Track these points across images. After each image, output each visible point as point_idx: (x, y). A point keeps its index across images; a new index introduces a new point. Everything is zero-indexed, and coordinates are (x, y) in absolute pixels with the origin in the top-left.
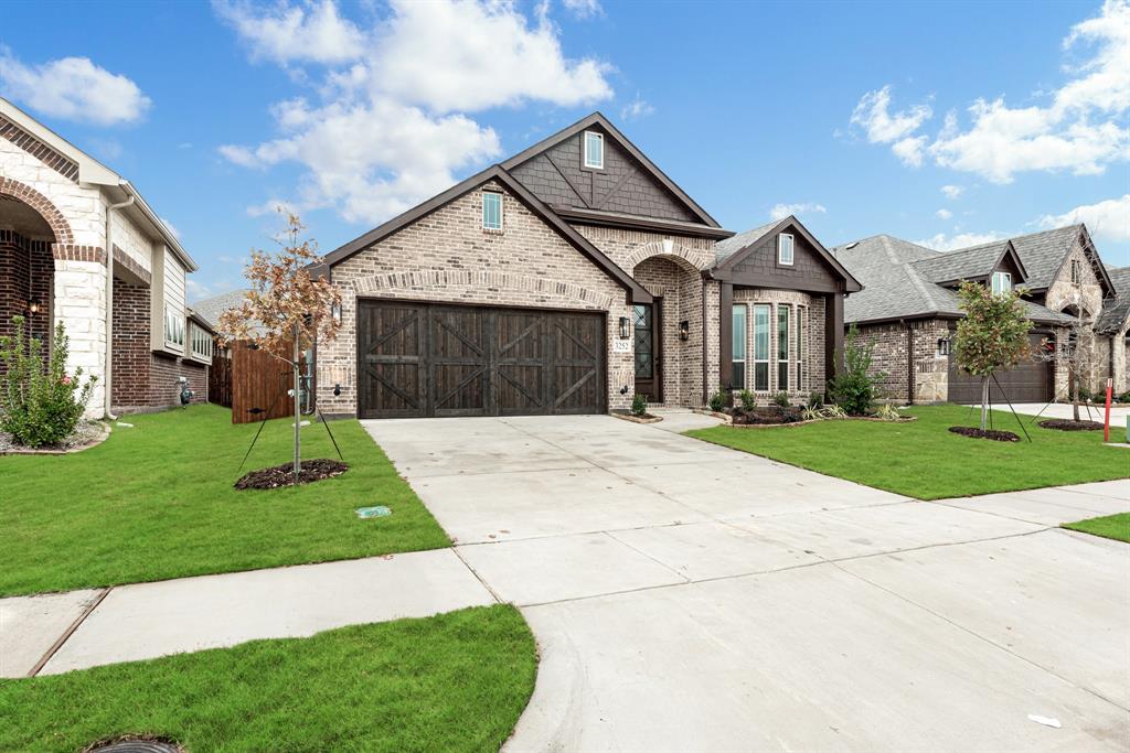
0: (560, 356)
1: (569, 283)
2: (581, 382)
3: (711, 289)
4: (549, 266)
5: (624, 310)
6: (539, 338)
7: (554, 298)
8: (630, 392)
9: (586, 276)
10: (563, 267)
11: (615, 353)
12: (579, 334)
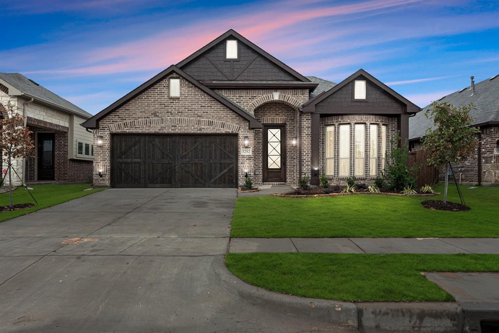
0: (213, 158)
1: (215, 120)
2: (225, 171)
3: (305, 118)
4: (204, 112)
5: (248, 132)
6: (202, 148)
7: (206, 128)
8: (251, 176)
9: (225, 116)
10: (212, 112)
11: (242, 155)
12: (224, 146)
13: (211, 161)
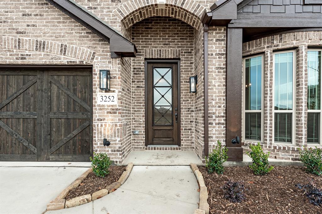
0: (55, 109)
1: (49, 41)
2: (75, 132)
3: (215, 37)
4: (28, 26)
5: (110, 62)
6: (35, 93)
7: (34, 55)
8: (116, 144)
9: (68, 33)
10: (44, 26)
11: (99, 105)
12: (75, 90)
13: (51, 115)
